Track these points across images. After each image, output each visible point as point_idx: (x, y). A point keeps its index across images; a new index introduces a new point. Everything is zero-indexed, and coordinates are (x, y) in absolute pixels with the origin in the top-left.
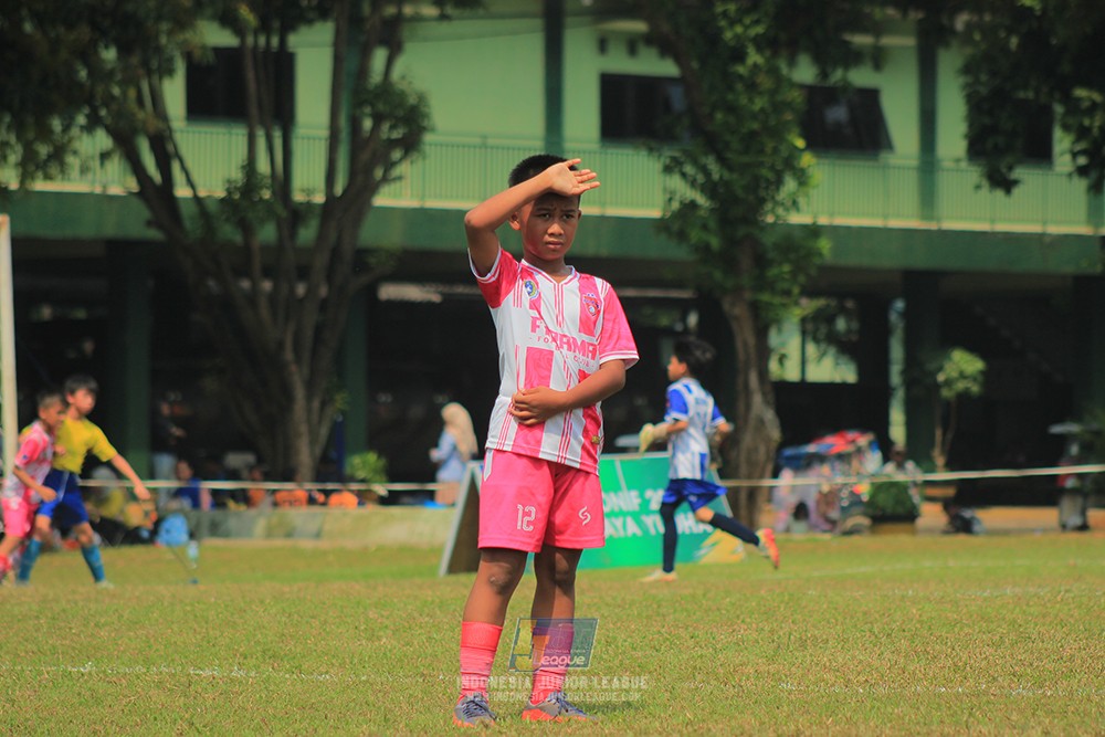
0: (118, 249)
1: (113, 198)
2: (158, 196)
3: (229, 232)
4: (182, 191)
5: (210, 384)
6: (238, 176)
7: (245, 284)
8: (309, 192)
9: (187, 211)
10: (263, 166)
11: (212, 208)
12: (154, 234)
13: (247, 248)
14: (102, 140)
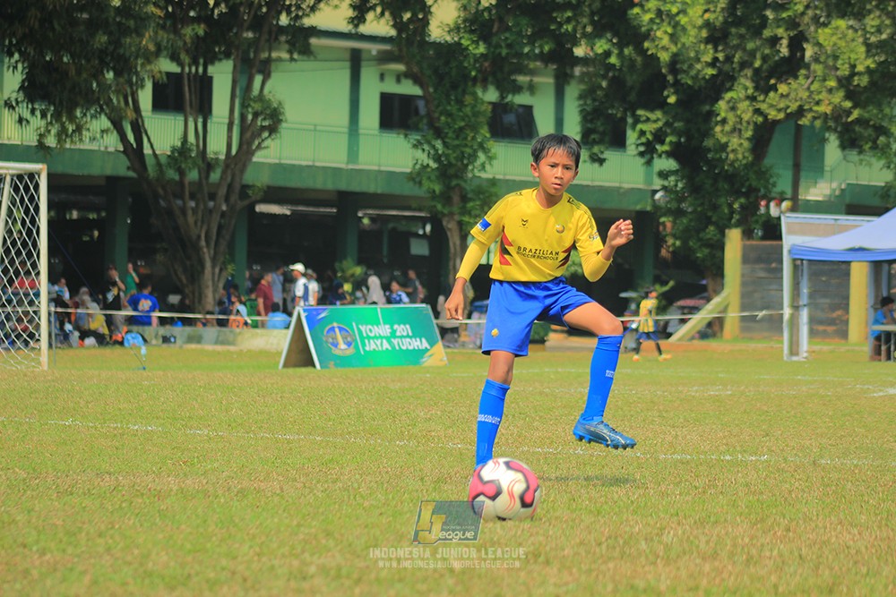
0: (113, 181)
1: (109, 153)
2: (134, 153)
3: (172, 174)
4: (147, 150)
5: (160, 257)
6: (179, 144)
7: (179, 202)
8: (216, 153)
9: (150, 162)
10: (191, 138)
11: (163, 160)
12: (131, 174)
13: (181, 183)
14: (104, 122)
